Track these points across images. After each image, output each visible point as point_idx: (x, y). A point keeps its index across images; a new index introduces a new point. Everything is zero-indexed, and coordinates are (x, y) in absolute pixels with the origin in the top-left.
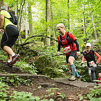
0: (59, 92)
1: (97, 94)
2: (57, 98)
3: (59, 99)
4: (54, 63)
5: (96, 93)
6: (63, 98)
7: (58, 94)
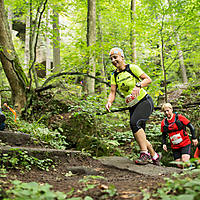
0: (106, 184)
1: (177, 189)
2: (99, 196)
3: (103, 197)
4: (100, 126)
5: (176, 186)
6: (111, 195)
7: (103, 189)
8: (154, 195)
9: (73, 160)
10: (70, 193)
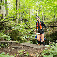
1: (47, 53)
2: (24, 56)
3: (25, 56)
6: (28, 56)
7: (25, 54)
9: (14, 44)
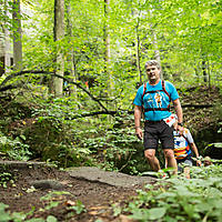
1: (150, 202)
2: (65, 214)
3: (69, 215)
5: (149, 198)
6: (78, 212)
7: (69, 205)
8: (126, 210)
10: (31, 213)
